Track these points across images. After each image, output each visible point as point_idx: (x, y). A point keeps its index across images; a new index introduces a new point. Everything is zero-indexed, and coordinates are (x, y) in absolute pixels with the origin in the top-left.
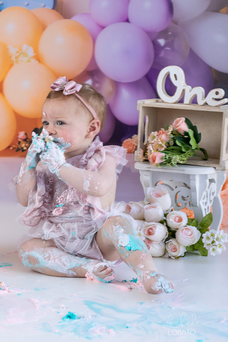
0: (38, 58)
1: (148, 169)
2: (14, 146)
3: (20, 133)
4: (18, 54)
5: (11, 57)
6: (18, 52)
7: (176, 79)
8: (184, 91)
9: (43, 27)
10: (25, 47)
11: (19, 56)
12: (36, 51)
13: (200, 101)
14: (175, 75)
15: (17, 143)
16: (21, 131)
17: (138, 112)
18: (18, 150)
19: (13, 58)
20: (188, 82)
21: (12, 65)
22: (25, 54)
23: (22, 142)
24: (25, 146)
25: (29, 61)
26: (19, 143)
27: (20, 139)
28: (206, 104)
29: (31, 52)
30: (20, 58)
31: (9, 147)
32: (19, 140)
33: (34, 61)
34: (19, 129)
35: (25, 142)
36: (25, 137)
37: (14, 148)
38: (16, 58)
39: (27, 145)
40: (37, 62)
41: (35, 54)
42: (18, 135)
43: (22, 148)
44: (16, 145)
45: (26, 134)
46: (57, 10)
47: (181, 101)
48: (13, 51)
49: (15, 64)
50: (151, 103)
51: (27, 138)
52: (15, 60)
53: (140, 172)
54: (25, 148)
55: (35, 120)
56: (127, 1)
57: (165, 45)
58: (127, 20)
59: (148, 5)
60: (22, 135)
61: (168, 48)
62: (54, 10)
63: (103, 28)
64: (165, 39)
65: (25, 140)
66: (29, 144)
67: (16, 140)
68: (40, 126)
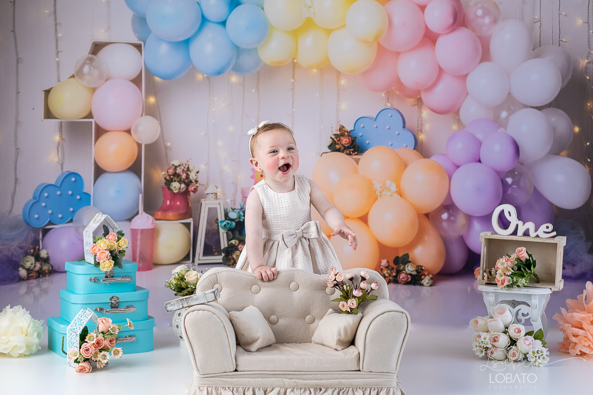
0: (400, 193)
1: (495, 291)
3: (382, 261)
4: (382, 189)
5: (375, 192)
6: (382, 187)
7: (510, 216)
8: (517, 225)
9: (406, 166)
10: (388, 183)
11: (383, 190)
12: (398, 186)
13: (532, 233)
14: (509, 212)
16: (383, 259)
17: (481, 242)
19: (378, 192)
20: (519, 217)
21: (376, 199)
22: (388, 189)
23: (384, 269)
24: (387, 273)
25: (392, 195)
26: (382, 270)
28: (537, 236)
29: (393, 188)
30: (384, 193)
32: (382, 267)
33: (396, 196)
34: (382, 257)
35: (387, 269)
36: (387, 265)
38: (380, 193)
39: (388, 271)
40: (399, 196)
41: (397, 189)
42: (381, 262)
45: (388, 262)
46: (418, 151)
47: (515, 233)
48: (377, 186)
49: (379, 198)
50: (489, 235)
51: (389, 266)
53: (484, 294)
54: (387, 275)
55: (396, 249)
56: (480, 144)
57: (513, 184)
58: (480, 161)
59: (497, 147)
60: (384, 262)
61: (515, 186)
62: (415, 151)
63: (458, 167)
64: (513, 178)
65: (387, 267)
66: (390, 271)
67: (379, 267)
68: (401, 255)
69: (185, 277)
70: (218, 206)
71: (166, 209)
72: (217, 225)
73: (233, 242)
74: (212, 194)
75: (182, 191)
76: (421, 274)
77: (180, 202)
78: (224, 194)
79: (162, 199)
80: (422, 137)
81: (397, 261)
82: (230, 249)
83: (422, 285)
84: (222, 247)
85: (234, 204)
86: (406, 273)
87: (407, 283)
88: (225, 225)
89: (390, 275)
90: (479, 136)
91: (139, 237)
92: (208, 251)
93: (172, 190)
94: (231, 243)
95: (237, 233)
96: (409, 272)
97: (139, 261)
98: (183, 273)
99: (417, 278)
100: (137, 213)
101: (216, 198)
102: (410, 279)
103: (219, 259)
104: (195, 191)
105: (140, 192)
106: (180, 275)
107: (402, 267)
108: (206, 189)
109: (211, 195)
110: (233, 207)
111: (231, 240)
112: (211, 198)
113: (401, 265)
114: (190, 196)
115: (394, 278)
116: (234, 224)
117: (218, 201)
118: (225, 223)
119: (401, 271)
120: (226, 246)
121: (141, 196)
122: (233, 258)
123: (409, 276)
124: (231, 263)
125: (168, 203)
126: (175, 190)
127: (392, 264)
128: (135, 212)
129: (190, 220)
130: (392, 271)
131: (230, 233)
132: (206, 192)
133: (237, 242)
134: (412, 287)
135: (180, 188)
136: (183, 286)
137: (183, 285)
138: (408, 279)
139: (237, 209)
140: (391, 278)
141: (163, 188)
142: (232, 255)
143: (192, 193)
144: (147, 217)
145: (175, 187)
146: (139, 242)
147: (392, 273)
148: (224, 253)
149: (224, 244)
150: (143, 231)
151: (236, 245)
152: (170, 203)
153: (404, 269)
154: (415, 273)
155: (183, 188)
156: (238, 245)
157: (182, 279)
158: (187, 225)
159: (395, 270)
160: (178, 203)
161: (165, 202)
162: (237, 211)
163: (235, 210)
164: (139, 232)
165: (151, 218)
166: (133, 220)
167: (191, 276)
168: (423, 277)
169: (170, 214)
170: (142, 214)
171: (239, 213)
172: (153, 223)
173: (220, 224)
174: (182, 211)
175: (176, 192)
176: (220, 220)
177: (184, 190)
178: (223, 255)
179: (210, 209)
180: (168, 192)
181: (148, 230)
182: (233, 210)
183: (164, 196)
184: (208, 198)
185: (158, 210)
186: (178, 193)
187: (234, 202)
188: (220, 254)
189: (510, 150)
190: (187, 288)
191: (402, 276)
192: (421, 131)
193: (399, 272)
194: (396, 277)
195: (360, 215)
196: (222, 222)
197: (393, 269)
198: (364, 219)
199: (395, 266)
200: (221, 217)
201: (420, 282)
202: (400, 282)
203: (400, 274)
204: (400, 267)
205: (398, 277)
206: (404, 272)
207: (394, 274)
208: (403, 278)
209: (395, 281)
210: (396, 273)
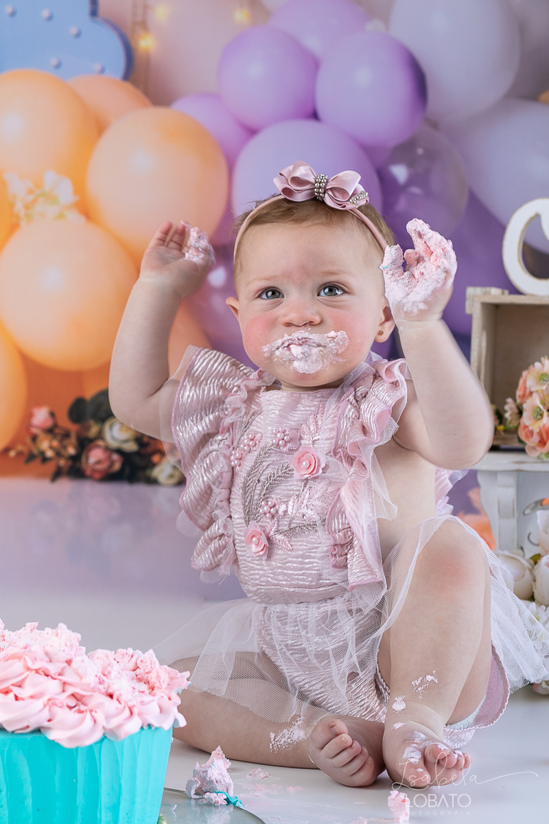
0: (86, 209)
2: (20, 448)
3: (35, 410)
4: (31, 198)
5: (12, 205)
6: (30, 192)
9: (99, 127)
10: (50, 178)
11: (35, 201)
12: (80, 189)
15: (28, 440)
16: (39, 404)
18: (31, 457)
19: (19, 207)
21: (14, 227)
22: (51, 198)
23: (42, 436)
25: (61, 216)
26: (34, 438)
27: (37, 427)
29: (66, 194)
30: (38, 208)
31: (6, 450)
32: (35, 431)
33: (75, 218)
34: (34, 399)
35: (50, 437)
36: (49, 423)
37: (20, 454)
38: (27, 207)
39: (55, 443)
40: (83, 219)
41: (78, 197)
42: (29, 416)
43: (42, 453)
44: (24, 444)
45: (52, 414)
46: (135, 83)
48: (18, 188)
49: (23, 223)
51: (55, 426)
52: (22, 212)
54: (49, 454)
55: (77, 376)
56: (313, 65)
57: (411, 181)
58: (314, 116)
59: (364, 77)
60: (41, 416)
61: (415, 190)
62: (127, 85)
63: (252, 132)
64: (410, 164)
65: (50, 431)
66: (61, 441)
67: (26, 431)
68: (89, 393)
76: (149, 449)
80: (146, 43)
81: (79, 410)
83: (153, 482)
86: (108, 449)
87: (110, 477)
89: (58, 454)
90: (313, 43)
96: (113, 444)
99: (138, 460)
102: (117, 466)
107: (94, 430)
113: (92, 422)
115: (70, 463)
119: (91, 441)
123: (115, 457)
127: (65, 422)
130: (66, 442)
134: (125, 489)
138: (112, 464)
140: (62, 462)
147: (65, 447)
153: (100, 436)
154: (131, 447)
159: (73, 439)
168: (156, 458)
189: (401, 85)
191: (95, 456)
192: (144, 25)
193: (84, 444)
194: (76, 459)
197: (66, 435)
199: (74, 428)
201: (148, 472)
202: (88, 472)
203: (89, 450)
204: (88, 428)
205: (83, 459)
206: (101, 443)
207: (71, 451)
208: (99, 462)
209: (75, 470)
210: (76, 448)
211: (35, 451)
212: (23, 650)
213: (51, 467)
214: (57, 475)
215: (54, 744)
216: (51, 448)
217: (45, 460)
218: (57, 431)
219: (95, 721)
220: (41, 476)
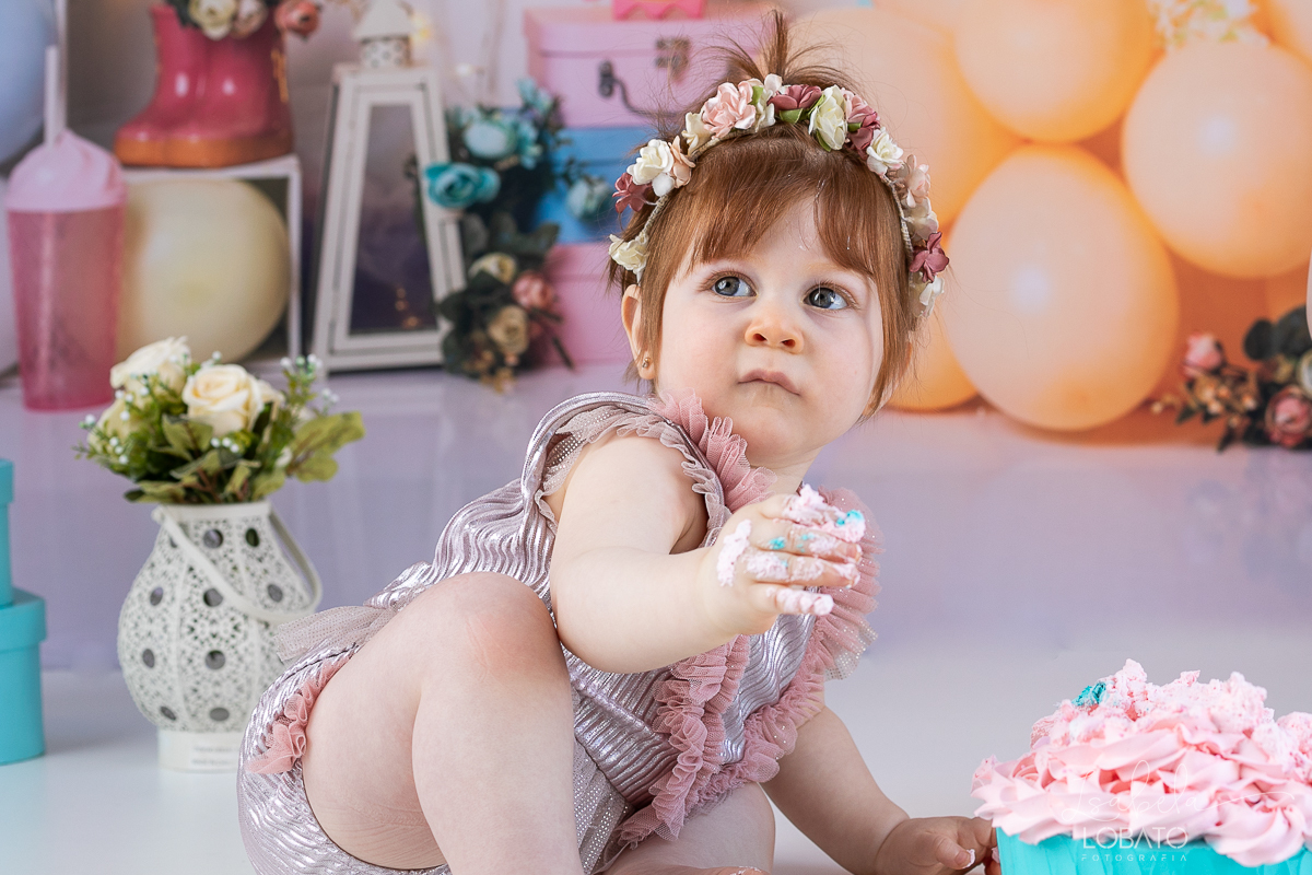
0: (1268, 25)
2: (1169, 398)
3: (1192, 340)
4: (1182, 9)
5: (1153, 20)
11: (1188, 14)
15: (1182, 387)
16: (1198, 331)
18: (1186, 414)
19: (1164, 23)
21: (1157, 54)
22: (1214, 9)
23: (1203, 381)
24: (1216, 398)
25: (1229, 37)
26: (1191, 384)
27: (1196, 367)
29: (1237, 1)
30: (1194, 24)
31: (1147, 403)
32: (1192, 372)
33: (1251, 39)
34: (1190, 323)
35: (1215, 381)
36: (1214, 360)
37: (1168, 408)
38: (1177, 23)
39: (1224, 392)
40: (1264, 41)
41: (1256, 6)
42: (1183, 348)
43: (1204, 407)
44: (1175, 392)
45: (1219, 346)
49: (1171, 49)
51: (1224, 364)
52: (1169, 31)
54: (1215, 407)
55: (1256, 286)
60: (1201, 350)
65: (1216, 372)
66: (1232, 388)
67: (1177, 372)
68: (1277, 312)
69: (187, 397)
70: (415, 99)
71: (169, 118)
72: (409, 186)
73: (490, 264)
74: (387, 39)
75: (246, 28)
77: (236, 83)
78: (443, 38)
79: (151, 68)
81: (1261, 340)
82: (476, 301)
84: (441, 291)
85: (493, 85)
86: (1305, 398)
87: (1309, 444)
88: (450, 189)
89: (1229, 408)
91: (48, 248)
92: (371, 311)
93: (197, 27)
94: (483, 274)
95: (507, 224)
97: (52, 363)
98: (170, 377)
100: (38, 139)
101: (407, 59)
103: (425, 345)
104: (307, 26)
105: (50, 38)
106: (158, 390)
107: (1284, 370)
108: (358, 16)
109: (382, 48)
110: (488, 101)
111: (480, 255)
112: (383, 63)
113: (1280, 358)
114: (281, 50)
115: (1247, 422)
116: (492, 180)
117: (413, 76)
118: (448, 178)
119: (1280, 387)
120: (458, 283)
121: (53, 58)
122: (492, 344)
124: (481, 366)
125: (182, 85)
126: (216, 24)
127: (1239, 358)
128: (26, 133)
129: (286, 167)
130: (1241, 389)
131: (476, 223)
132: (360, 32)
133: (510, 264)
135: (235, 18)
136: (177, 448)
137: (177, 442)
139: (506, 111)
140: (1235, 421)
141: (155, 16)
142: (484, 327)
143: (291, 41)
144: (87, 156)
145: (212, 12)
146: (47, 277)
147: (1239, 398)
148: (448, 317)
149: (447, 275)
150: (66, 222)
151: (507, 277)
152: (193, 85)
153: (1294, 379)
155: (250, 16)
156: (516, 278)
157: (173, 406)
158: (274, 191)
159: (1252, 385)
160: (229, 87)
161: (166, 82)
162: (508, 120)
163: (497, 117)
164: (48, 229)
165: (101, 160)
166: (21, 171)
167: (215, 393)
169: (193, 141)
170: (59, 139)
171: (515, 127)
172: (111, 182)
173: (425, 183)
174: (248, 124)
175: (216, 32)
176: (425, 161)
177: (255, 23)
178: (445, 326)
179: (378, 114)
180: (179, 36)
181: (88, 215)
182: (488, 113)
183: (164, 55)
184: (367, 63)
185: (138, 122)
186: (226, 40)
187: (490, 75)
188: (428, 323)
190: (197, 453)
191: (1286, 411)
193: (1270, 392)
194: (1256, 415)
195: (1086, 129)
196: (436, 171)
197: (1241, 378)
198: (1104, 148)
199: (1252, 367)
200: (430, 148)
202: (1276, 436)
203: (1278, 401)
204: (1275, 368)
205: (1268, 416)
206: (1295, 390)
207: (1249, 403)
208: (1292, 420)
209: (1255, 433)
210: (1256, 398)
211: (1193, 404)
212: (1177, 714)
213: (1217, 429)
214: (1227, 440)
215: (1226, 861)
216: (1218, 398)
217: (1208, 417)
218: (1227, 372)
219: (1290, 825)
220: (1202, 442)
